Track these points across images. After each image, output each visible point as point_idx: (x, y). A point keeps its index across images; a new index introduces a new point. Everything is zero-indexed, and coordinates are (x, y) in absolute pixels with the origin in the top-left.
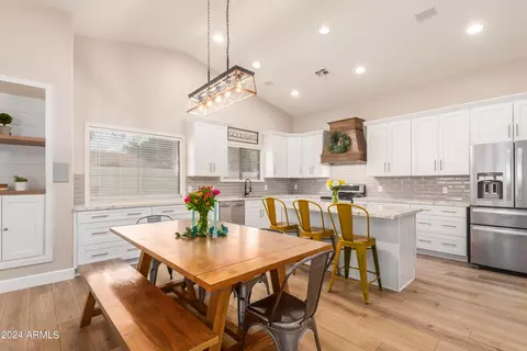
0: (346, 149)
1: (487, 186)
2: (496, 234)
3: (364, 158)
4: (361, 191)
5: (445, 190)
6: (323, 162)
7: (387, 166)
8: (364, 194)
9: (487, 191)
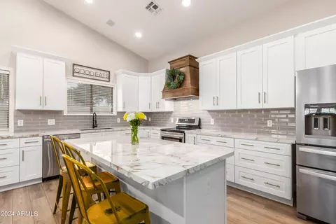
0: (181, 84)
1: (316, 120)
2: (322, 180)
3: (196, 92)
4: (196, 123)
5: (270, 123)
6: (163, 97)
7: (216, 100)
8: (199, 127)
9: (316, 126)
